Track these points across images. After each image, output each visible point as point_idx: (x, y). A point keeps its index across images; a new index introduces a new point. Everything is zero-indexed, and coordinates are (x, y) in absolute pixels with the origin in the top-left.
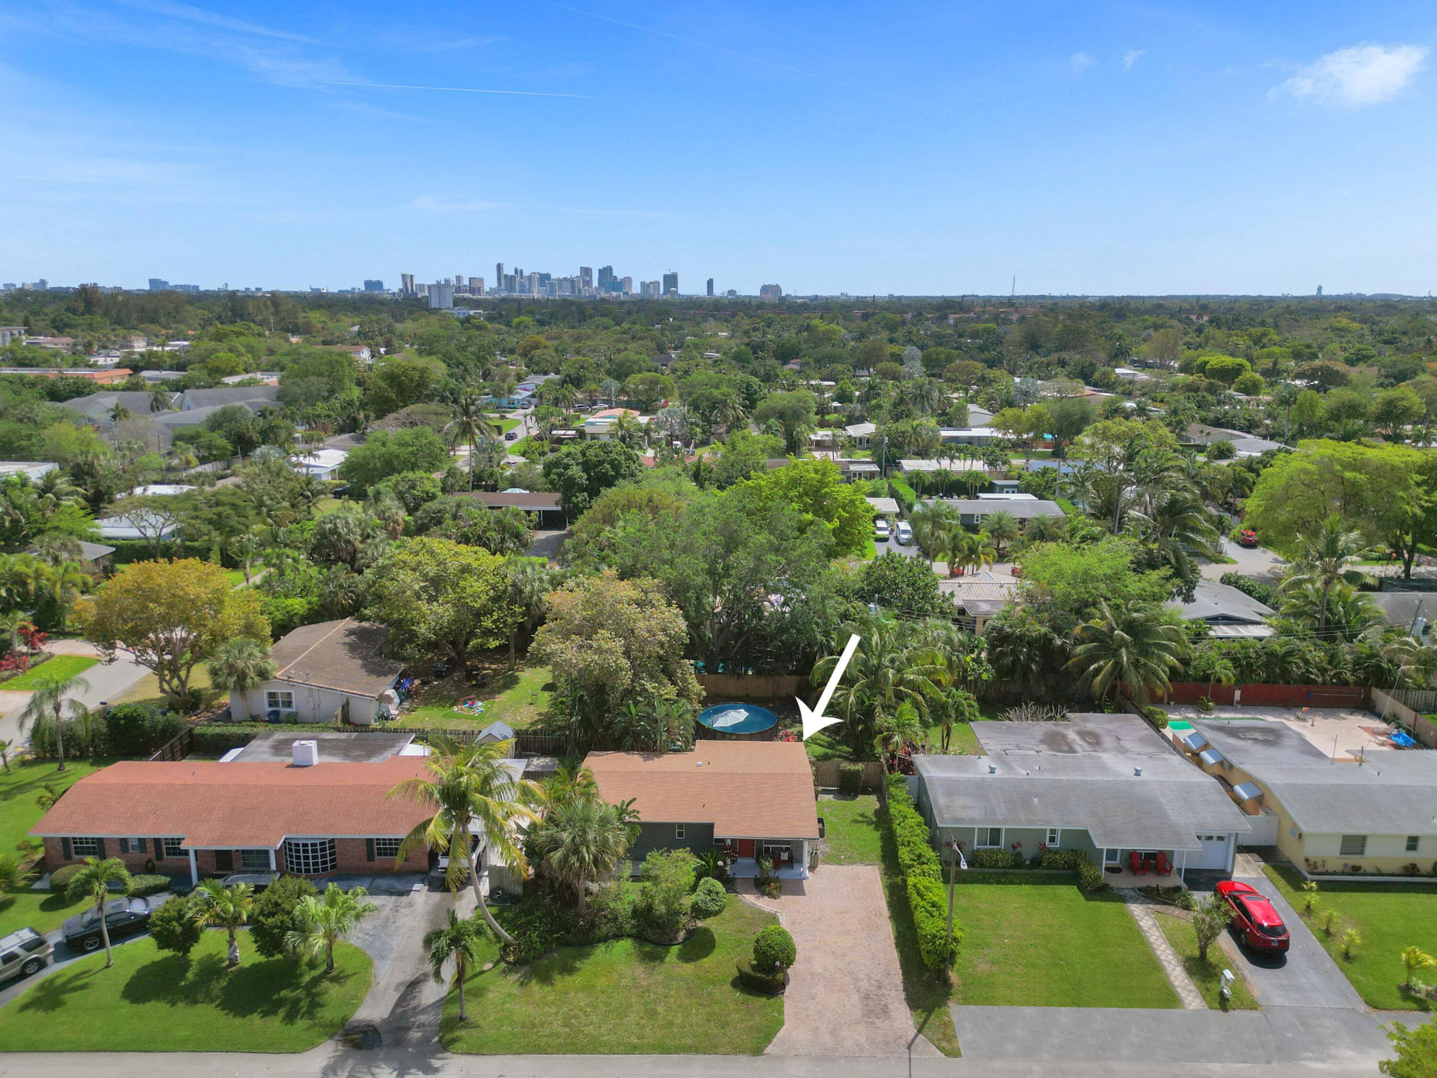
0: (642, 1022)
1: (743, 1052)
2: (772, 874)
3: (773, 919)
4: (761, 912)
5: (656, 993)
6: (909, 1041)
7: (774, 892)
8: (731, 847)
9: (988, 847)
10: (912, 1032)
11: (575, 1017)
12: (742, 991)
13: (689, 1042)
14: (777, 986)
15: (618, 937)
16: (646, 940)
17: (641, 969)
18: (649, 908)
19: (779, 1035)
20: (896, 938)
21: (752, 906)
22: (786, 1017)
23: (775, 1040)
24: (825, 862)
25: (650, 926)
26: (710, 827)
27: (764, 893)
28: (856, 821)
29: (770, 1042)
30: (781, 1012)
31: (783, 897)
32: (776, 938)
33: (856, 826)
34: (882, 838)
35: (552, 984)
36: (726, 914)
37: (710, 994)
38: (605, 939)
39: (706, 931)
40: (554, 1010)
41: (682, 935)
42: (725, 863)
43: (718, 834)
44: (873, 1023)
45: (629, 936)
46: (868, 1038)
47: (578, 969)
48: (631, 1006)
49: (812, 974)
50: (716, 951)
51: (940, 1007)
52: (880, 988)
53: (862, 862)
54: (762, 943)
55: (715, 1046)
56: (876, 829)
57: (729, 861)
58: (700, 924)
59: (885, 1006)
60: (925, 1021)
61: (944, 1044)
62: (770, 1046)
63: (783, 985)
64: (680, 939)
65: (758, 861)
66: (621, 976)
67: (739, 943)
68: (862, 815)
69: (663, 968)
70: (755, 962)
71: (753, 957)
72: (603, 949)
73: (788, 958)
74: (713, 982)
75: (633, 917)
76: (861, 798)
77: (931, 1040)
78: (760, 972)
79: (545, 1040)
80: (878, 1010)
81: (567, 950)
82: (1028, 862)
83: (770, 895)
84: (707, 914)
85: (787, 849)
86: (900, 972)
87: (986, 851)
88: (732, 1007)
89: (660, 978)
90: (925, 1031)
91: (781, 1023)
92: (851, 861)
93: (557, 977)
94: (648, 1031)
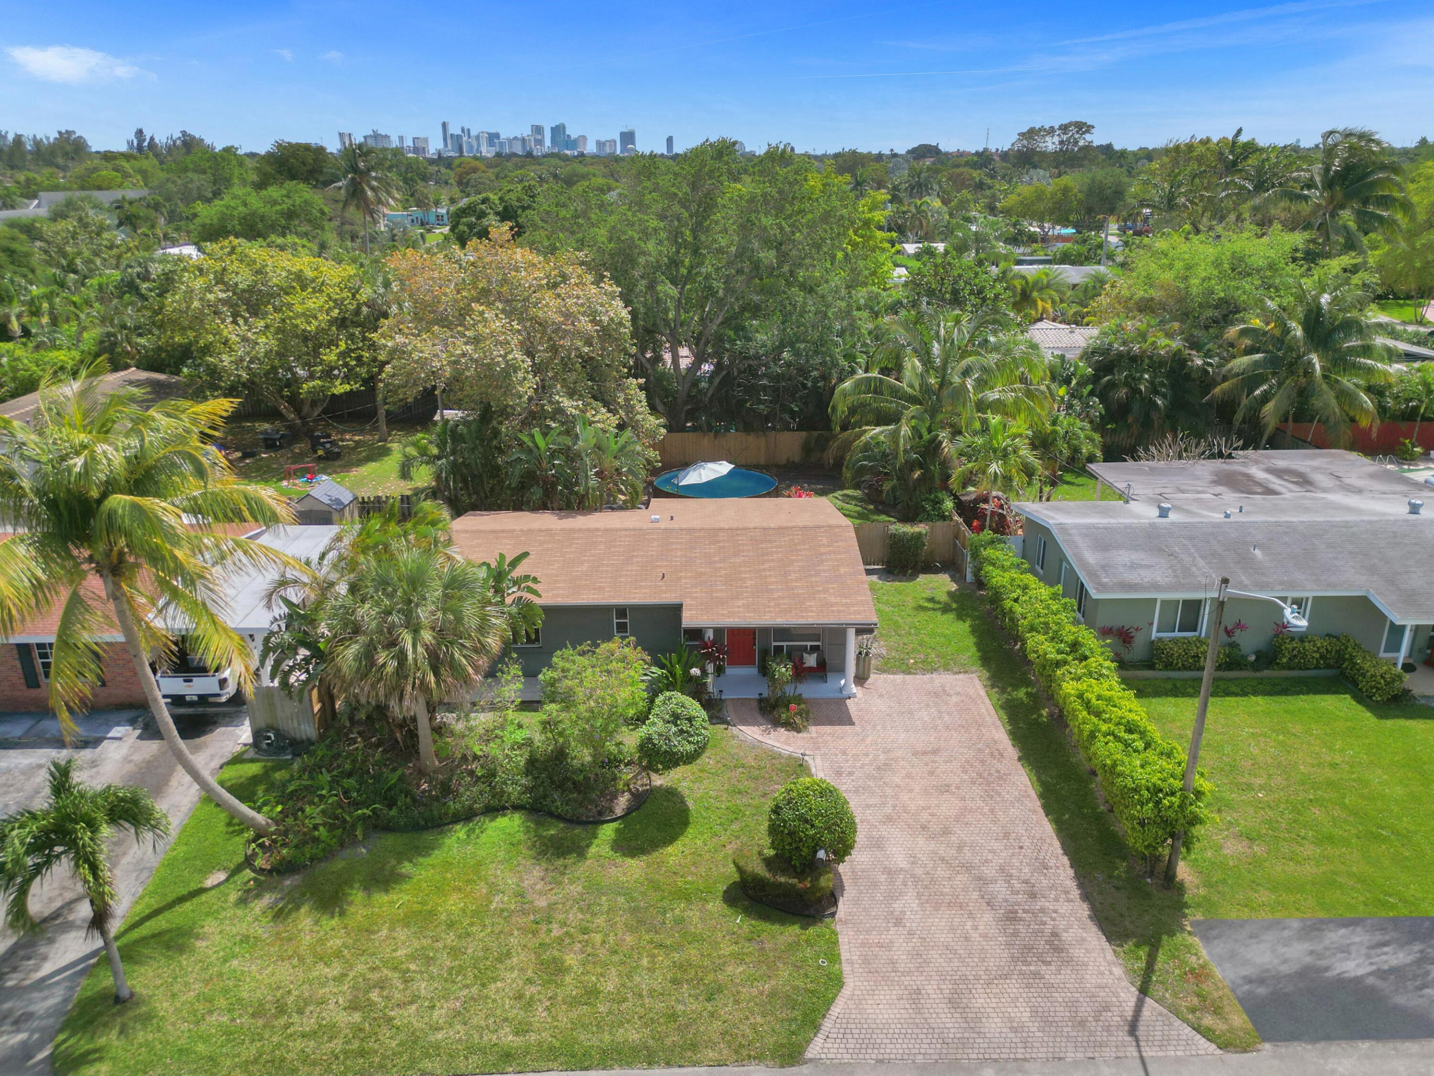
0: (530, 991)
1: (759, 1058)
2: (789, 690)
3: (800, 767)
4: (774, 756)
5: (564, 924)
6: (1129, 1013)
7: (798, 720)
8: (714, 642)
9: (1177, 634)
10: (1128, 996)
11: (381, 985)
12: (747, 912)
13: (634, 1036)
14: (820, 900)
15: (494, 810)
16: (551, 814)
17: (537, 872)
18: (560, 755)
19: (836, 1010)
20: (1041, 796)
21: (756, 746)
22: (846, 968)
23: (827, 1025)
24: (881, 670)
25: (561, 786)
26: (676, 610)
27: (777, 723)
28: (921, 608)
29: (817, 1028)
30: (834, 957)
31: (813, 729)
32: (815, 802)
33: (923, 616)
34: (974, 631)
35: (342, 914)
36: (707, 760)
37: (680, 921)
38: (467, 816)
39: (671, 794)
40: (336, 969)
41: (622, 803)
42: (704, 672)
43: (689, 619)
44: (1036, 975)
45: (516, 808)
46: (1034, 1013)
47: (407, 877)
48: (508, 955)
49: (888, 871)
50: (690, 830)
51: (1172, 934)
52: (1033, 896)
53: (947, 669)
54: (787, 814)
55: (694, 1047)
56: (960, 617)
57: (710, 668)
58: (658, 781)
59: (1055, 934)
60: (1150, 968)
61: (1208, 1020)
62: (819, 1040)
63: (832, 899)
64: (619, 811)
65: (764, 670)
66: (494, 889)
67: (736, 814)
68: (931, 600)
69: (583, 868)
70: (772, 852)
71: (766, 841)
72: (462, 835)
73: (842, 840)
74: (685, 896)
75: (527, 772)
76: (922, 579)
77: (1175, 1011)
78: (784, 872)
79: (299, 1044)
80: (1041, 945)
81: (389, 840)
82: (1252, 658)
83: (789, 725)
84: (672, 760)
85: (814, 649)
86: (1065, 860)
87: (1175, 641)
88: (727, 949)
89: (576, 889)
90: (1157, 989)
91: (838, 982)
92: (927, 667)
93: (357, 896)
94: (540, 1012)
